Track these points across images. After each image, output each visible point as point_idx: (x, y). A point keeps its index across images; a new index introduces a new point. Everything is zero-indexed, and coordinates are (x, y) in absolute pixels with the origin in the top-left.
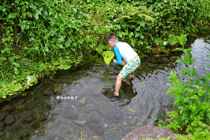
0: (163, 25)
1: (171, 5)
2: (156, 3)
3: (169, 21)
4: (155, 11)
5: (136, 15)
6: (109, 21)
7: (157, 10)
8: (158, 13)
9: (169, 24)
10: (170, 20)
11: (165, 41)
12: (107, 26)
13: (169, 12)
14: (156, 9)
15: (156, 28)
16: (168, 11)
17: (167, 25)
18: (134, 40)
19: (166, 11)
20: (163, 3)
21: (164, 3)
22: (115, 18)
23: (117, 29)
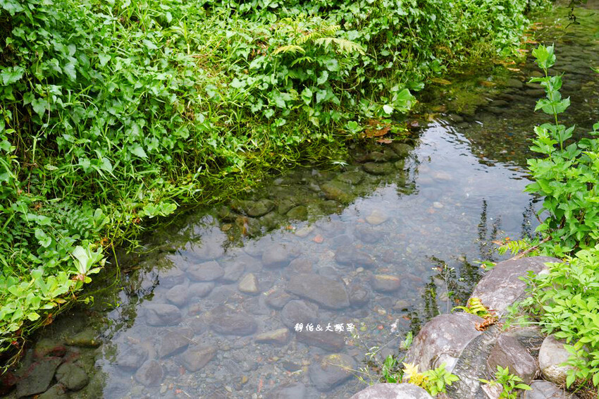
0: (374, 63)
1: (385, 6)
2: (343, 6)
3: (387, 49)
4: (347, 28)
5: (310, 43)
6: (238, 69)
7: (350, 25)
8: (355, 32)
9: (390, 58)
10: (389, 46)
11: (386, 104)
12: (236, 83)
13: (383, 27)
14: (347, 23)
15: (359, 71)
16: (380, 24)
17: (383, 60)
18: (316, 111)
19: (377, 25)
20: (363, 4)
21: (367, 4)
22: (251, 58)
23: (266, 86)
